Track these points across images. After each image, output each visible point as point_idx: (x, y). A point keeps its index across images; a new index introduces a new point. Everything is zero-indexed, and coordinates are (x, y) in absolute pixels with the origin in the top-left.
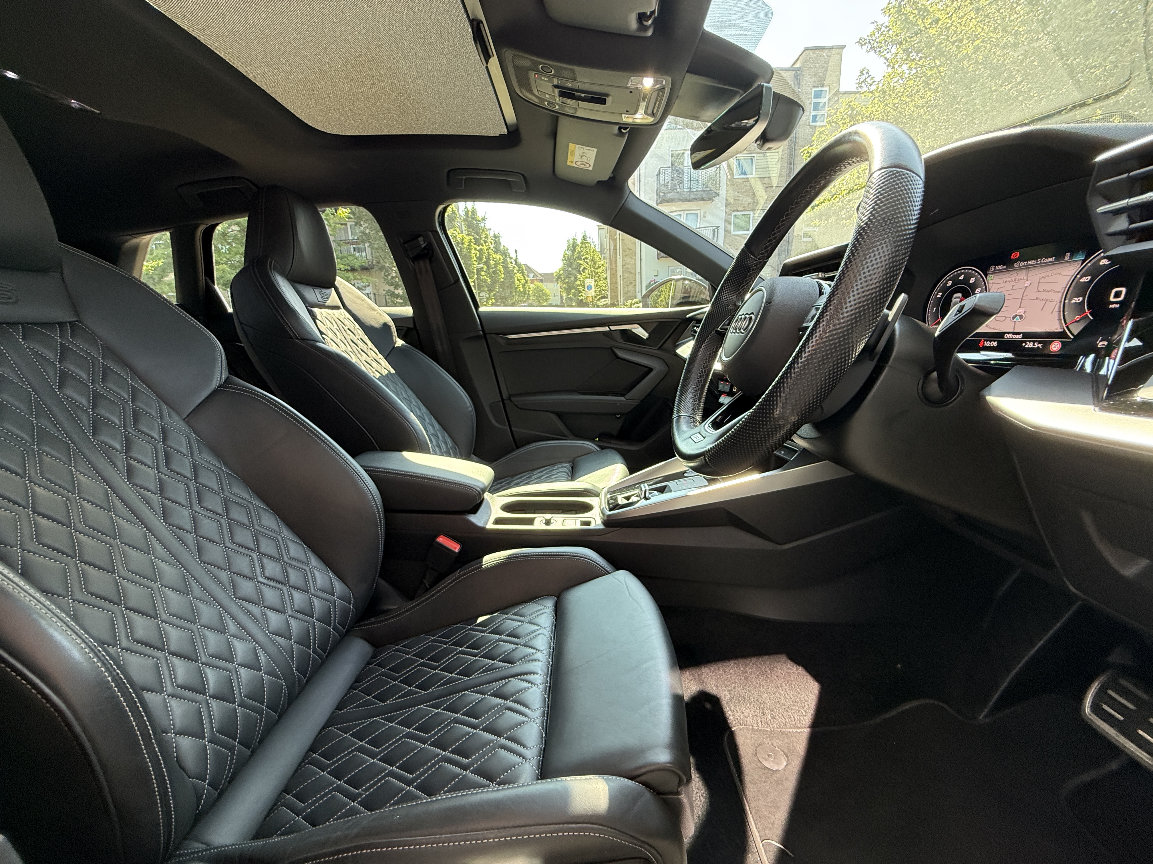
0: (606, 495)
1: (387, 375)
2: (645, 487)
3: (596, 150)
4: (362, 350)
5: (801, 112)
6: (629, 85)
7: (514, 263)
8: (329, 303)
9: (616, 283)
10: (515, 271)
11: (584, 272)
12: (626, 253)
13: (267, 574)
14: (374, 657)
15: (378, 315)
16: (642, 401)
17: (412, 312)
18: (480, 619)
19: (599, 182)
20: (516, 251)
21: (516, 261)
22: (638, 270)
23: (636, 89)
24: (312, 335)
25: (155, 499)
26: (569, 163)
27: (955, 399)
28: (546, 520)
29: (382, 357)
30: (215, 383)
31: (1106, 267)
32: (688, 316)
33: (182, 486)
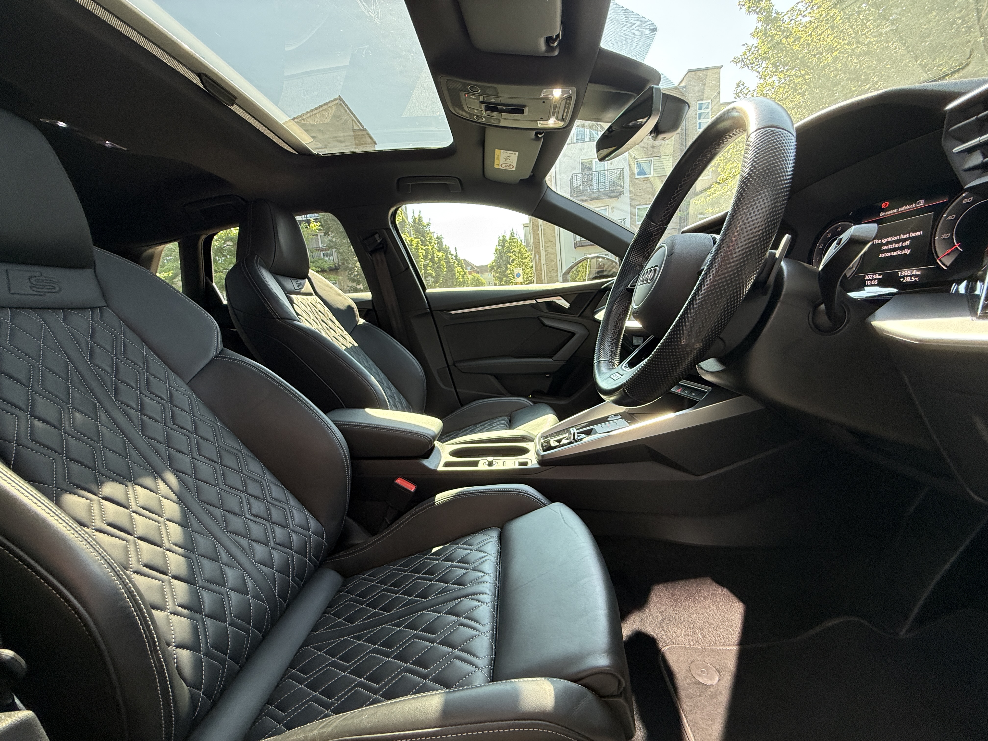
0: (539, 440)
1: (351, 348)
2: (573, 430)
3: (517, 153)
4: (331, 328)
5: (687, 107)
6: (542, 96)
7: (454, 258)
8: (303, 290)
9: (541, 270)
10: (456, 265)
11: (513, 263)
12: (548, 245)
13: (253, 512)
14: (344, 585)
15: (343, 299)
16: (567, 361)
17: (371, 296)
18: (435, 550)
19: (521, 180)
20: (456, 249)
21: (456, 257)
22: (559, 258)
23: (548, 99)
24: (289, 315)
25: (163, 448)
26: (496, 166)
27: (843, 327)
28: (488, 462)
29: (347, 333)
30: (212, 354)
31: (969, 205)
32: (602, 287)
33: (184, 438)
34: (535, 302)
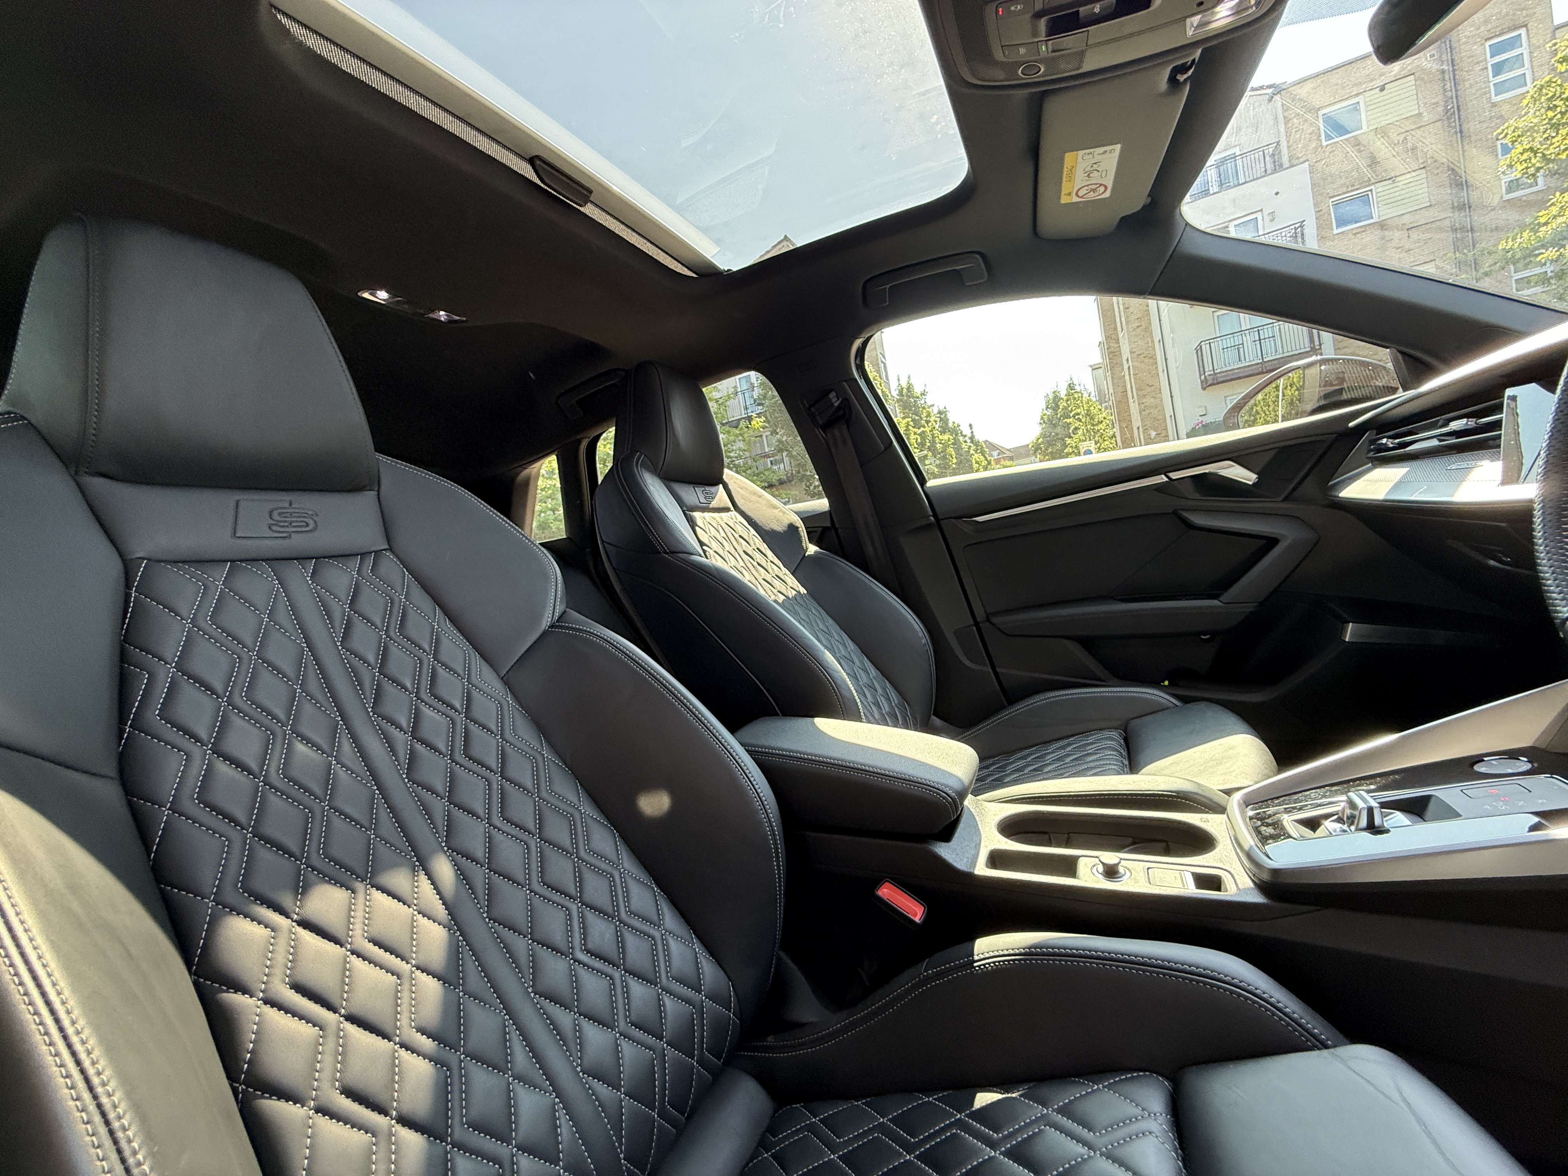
1: (795, 598)
2: (1363, 800)
3: (1118, 147)
4: (759, 564)
7: (969, 441)
8: (714, 504)
10: (972, 452)
11: (1075, 435)
13: (590, 946)
15: (781, 514)
16: (1261, 604)
17: (828, 504)
18: (980, 1100)
19: (1123, 219)
20: (970, 426)
21: (972, 438)
22: (1169, 413)
24: (685, 546)
25: (439, 806)
26: (1064, 200)
28: (1105, 865)
29: (788, 572)
30: (546, 622)
32: (1351, 424)
33: (482, 783)
34: (1166, 479)
